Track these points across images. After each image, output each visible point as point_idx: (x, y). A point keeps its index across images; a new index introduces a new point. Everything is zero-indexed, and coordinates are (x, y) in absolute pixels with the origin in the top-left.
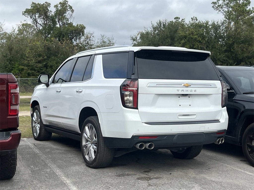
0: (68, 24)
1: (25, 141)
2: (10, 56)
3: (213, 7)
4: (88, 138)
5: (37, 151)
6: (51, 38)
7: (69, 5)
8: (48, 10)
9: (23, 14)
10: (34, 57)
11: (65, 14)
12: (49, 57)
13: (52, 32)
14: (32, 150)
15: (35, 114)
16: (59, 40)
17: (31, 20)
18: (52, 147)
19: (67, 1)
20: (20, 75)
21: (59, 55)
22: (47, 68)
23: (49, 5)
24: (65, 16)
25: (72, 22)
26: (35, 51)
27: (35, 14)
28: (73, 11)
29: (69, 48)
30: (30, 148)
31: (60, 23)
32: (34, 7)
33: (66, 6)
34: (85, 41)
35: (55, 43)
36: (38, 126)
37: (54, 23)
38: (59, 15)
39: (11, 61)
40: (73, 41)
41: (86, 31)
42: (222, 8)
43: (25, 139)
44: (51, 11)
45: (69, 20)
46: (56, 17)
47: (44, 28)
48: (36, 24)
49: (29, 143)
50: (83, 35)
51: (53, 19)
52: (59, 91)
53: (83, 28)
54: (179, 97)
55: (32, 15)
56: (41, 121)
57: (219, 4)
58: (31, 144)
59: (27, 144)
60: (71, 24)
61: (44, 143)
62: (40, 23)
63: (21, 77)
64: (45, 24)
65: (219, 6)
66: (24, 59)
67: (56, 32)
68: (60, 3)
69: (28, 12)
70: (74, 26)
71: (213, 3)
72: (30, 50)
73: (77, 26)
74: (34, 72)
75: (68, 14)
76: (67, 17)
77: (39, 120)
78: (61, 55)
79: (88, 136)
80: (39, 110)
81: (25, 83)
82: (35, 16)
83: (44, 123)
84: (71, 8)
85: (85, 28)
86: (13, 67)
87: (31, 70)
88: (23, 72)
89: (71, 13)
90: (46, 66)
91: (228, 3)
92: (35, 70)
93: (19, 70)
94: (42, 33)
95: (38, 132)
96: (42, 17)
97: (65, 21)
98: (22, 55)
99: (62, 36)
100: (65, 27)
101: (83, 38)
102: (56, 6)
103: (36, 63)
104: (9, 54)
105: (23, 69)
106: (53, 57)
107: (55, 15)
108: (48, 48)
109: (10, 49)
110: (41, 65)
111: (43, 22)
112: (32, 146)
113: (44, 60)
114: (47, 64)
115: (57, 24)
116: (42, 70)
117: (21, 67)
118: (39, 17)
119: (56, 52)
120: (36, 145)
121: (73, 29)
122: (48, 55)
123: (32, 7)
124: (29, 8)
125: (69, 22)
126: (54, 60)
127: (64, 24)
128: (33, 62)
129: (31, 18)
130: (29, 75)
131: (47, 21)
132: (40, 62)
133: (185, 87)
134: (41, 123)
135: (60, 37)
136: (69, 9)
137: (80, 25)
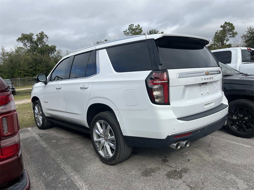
0: (45, 45)
1: (30, 131)
2: (11, 66)
3: (124, 34)
4: (101, 134)
5: (44, 144)
6: (36, 53)
7: (45, 35)
8: (32, 37)
9: (17, 41)
10: (27, 65)
11: (43, 40)
12: (36, 65)
13: (36, 50)
14: (39, 143)
15: (36, 107)
16: (42, 55)
17: (23, 44)
18: (57, 137)
19: (43, 32)
20: (20, 76)
21: (43, 63)
22: (36, 71)
23: (33, 34)
24: (43, 41)
25: (48, 44)
26: (27, 61)
27: (25, 40)
28: (47, 38)
29: (48, 59)
30: (36, 141)
31: (41, 45)
32: (23, 36)
33: (43, 35)
34: (57, 54)
35: (39, 56)
36: (40, 118)
37: (37, 45)
38: (40, 40)
39: (12, 68)
40: (50, 55)
41: (57, 49)
42: (129, 34)
43: (30, 128)
44: (34, 38)
45: (46, 43)
46: (38, 42)
47: (31, 48)
48: (26, 46)
49: (34, 134)
50: (55, 51)
51: (36, 43)
52: (59, 88)
53: (55, 47)
54: (200, 86)
55: (23, 41)
56: (43, 114)
57: (127, 32)
58: (36, 135)
59: (32, 135)
60: (47, 45)
61: (48, 132)
62: (28, 45)
63: (20, 78)
64: (32, 46)
65: (127, 33)
66: (21, 67)
67: (39, 50)
68: (40, 34)
69: (19, 39)
70: (49, 47)
71: (124, 31)
72: (24, 61)
73: (51, 46)
74: (28, 74)
75: (45, 40)
76: (45, 41)
77: (41, 112)
78: (44, 63)
79: (101, 133)
80: (40, 105)
81: (23, 80)
82: (25, 42)
83: (46, 115)
84: (46, 36)
85: (56, 47)
86: (14, 72)
87: (26, 73)
88: (21, 75)
89: (47, 39)
90: (35, 70)
91: (131, 32)
92: (28, 73)
93: (19, 73)
94: (30, 51)
95: (41, 122)
96: (29, 42)
97: (43, 44)
98: (20, 64)
99: (43, 52)
100: (44, 47)
101: (55, 53)
102: (37, 35)
103: (29, 68)
104: (11, 64)
105: (21, 73)
106: (39, 65)
107: (37, 40)
108: (35, 59)
109: (11, 61)
110: (32, 69)
111: (30, 45)
112: (38, 137)
113: (34, 66)
114: (36, 68)
115: (39, 46)
116: (33, 72)
117: (19, 71)
118: (27, 42)
119: (40, 61)
120: (41, 135)
121: (49, 48)
122: (36, 63)
123: (22, 36)
124: (20, 37)
125: (46, 44)
126: (40, 66)
127: (43, 45)
128: (27, 68)
129: (22, 42)
130: (25, 76)
131: (32, 44)
132: (31, 68)
133: (206, 75)
134: (43, 115)
135: (41, 53)
136: (45, 37)
137: (53, 45)
